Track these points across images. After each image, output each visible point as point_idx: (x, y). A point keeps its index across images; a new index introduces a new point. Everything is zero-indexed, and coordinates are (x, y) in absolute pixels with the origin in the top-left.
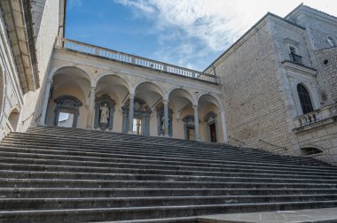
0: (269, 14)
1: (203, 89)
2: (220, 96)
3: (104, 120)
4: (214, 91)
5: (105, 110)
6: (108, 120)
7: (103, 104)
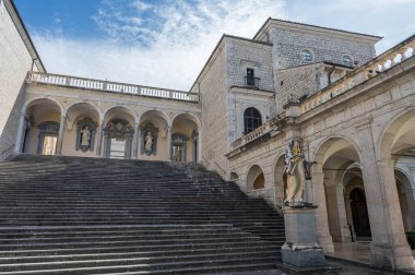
0: (224, 36)
1: (179, 109)
2: (199, 114)
3: (85, 143)
4: (192, 110)
5: (86, 133)
6: (90, 141)
7: (84, 128)
